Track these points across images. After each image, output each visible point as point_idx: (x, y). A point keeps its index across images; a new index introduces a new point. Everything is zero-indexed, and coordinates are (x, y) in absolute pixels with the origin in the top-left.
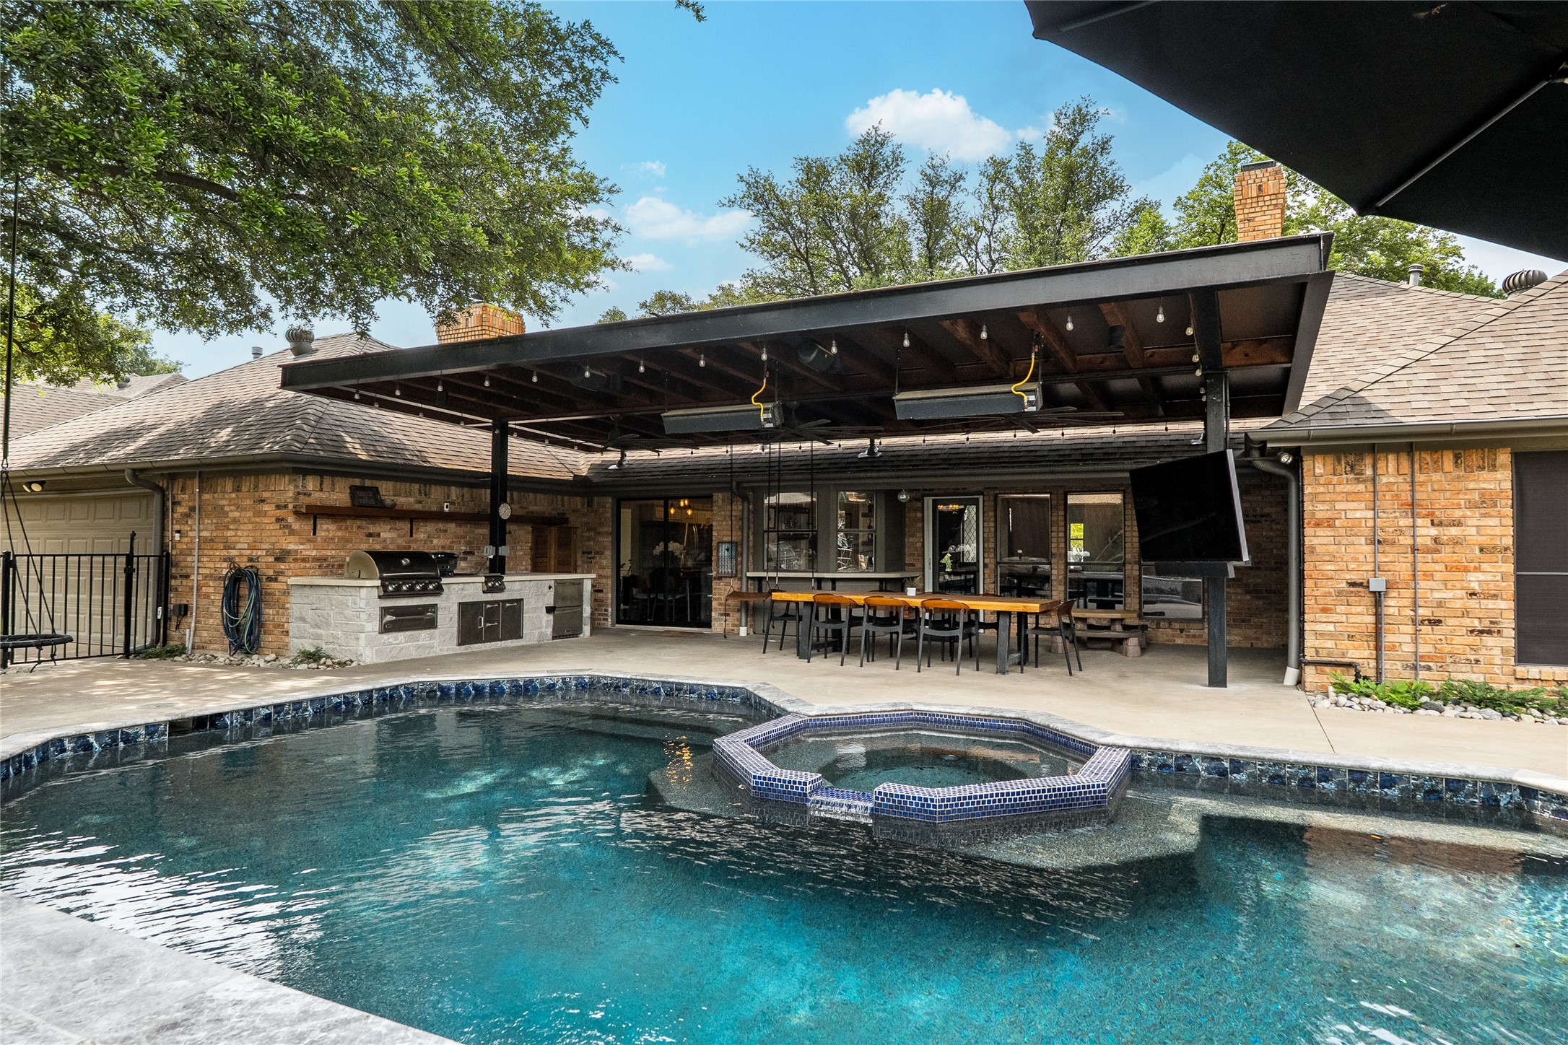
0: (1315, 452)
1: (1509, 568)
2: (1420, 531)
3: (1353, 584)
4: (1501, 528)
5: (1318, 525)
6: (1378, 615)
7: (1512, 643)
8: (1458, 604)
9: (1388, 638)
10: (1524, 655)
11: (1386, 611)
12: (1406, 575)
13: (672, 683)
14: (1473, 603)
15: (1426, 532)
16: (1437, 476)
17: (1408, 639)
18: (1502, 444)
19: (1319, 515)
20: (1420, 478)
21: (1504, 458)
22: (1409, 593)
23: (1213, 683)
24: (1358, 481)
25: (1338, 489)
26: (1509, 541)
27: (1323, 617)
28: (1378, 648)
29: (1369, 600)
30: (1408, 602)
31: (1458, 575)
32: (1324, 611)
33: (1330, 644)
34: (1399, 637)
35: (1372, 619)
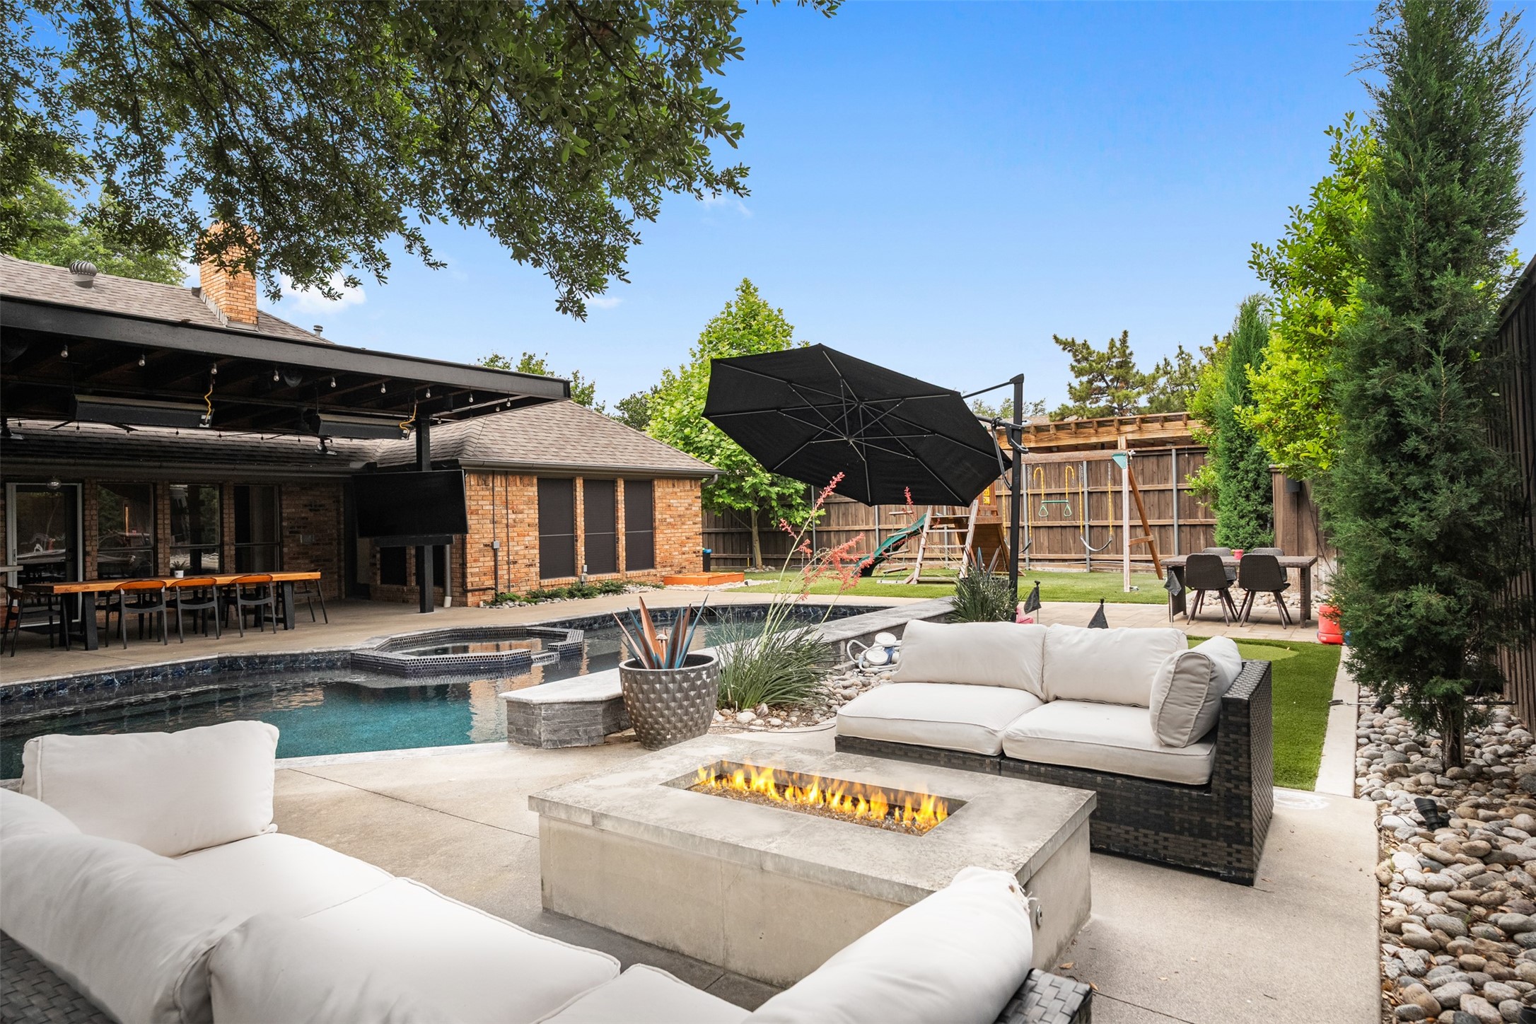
0: (471, 472)
1: (537, 533)
2: (510, 516)
3: (486, 545)
4: (532, 514)
5: (472, 513)
6: (496, 561)
7: (538, 570)
8: (521, 553)
9: (500, 572)
10: (544, 574)
11: (500, 558)
12: (505, 539)
13: (131, 671)
14: (526, 552)
15: (512, 516)
16: (514, 488)
17: (505, 572)
18: (535, 474)
19: (473, 508)
20: (509, 489)
21: (535, 481)
22: (506, 549)
23: (423, 611)
24: (488, 490)
25: (480, 493)
26: (537, 521)
27: (474, 565)
28: (496, 579)
29: (491, 554)
30: (505, 553)
31: (522, 538)
32: (475, 561)
33: (477, 579)
34: (502, 572)
35: (493, 563)
